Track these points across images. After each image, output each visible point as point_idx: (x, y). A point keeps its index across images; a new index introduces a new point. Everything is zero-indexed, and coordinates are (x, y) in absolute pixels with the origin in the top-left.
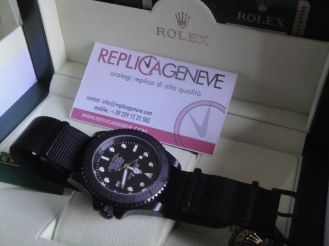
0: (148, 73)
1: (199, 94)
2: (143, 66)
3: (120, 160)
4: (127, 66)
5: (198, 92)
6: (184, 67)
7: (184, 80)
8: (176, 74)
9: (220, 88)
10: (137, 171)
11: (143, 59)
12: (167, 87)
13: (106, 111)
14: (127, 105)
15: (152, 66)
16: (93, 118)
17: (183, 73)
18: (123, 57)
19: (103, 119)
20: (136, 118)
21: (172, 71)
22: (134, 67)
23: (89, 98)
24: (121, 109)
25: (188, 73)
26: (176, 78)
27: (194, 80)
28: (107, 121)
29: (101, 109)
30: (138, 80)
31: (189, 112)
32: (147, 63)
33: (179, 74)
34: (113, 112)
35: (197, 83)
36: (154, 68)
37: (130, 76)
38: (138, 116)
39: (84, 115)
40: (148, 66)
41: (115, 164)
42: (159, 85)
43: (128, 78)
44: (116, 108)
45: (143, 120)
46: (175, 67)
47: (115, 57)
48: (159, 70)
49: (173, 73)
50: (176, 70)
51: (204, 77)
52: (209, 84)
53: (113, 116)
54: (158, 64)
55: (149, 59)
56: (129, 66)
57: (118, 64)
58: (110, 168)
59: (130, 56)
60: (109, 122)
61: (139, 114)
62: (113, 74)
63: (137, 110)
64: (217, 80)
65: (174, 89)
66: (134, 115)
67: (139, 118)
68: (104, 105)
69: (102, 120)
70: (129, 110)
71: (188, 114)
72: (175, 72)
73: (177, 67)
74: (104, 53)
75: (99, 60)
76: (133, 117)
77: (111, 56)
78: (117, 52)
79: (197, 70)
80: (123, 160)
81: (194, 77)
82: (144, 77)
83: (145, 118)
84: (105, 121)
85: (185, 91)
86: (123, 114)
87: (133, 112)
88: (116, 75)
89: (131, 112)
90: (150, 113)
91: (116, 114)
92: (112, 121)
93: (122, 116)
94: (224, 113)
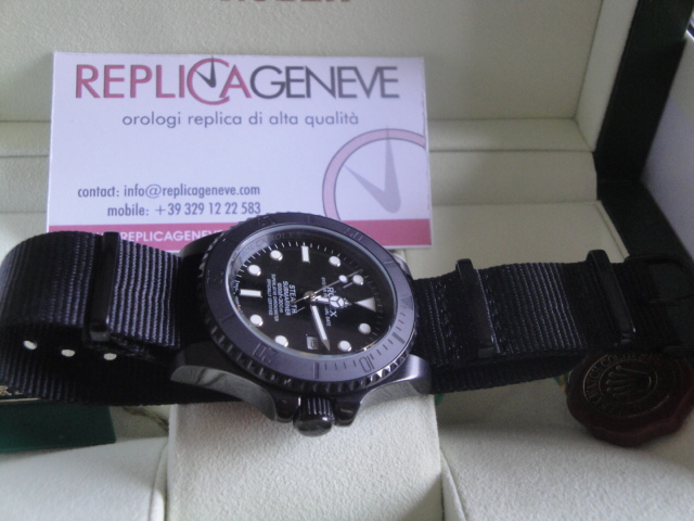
0: (217, 98)
1: (354, 119)
2: (199, 85)
3: (286, 290)
4: (159, 94)
5: (350, 115)
6: (300, 68)
7: (309, 95)
8: (285, 86)
9: (396, 96)
10: (338, 302)
11: (194, 69)
12: (274, 121)
13: (141, 211)
14: (190, 184)
15: (221, 81)
17: (301, 81)
18: (141, 74)
19: (140, 235)
20: (223, 209)
22: (176, 91)
23: (84, 193)
24: (179, 197)
25: (312, 79)
26: (289, 95)
27: (332, 92)
28: (154, 236)
29: (127, 211)
30: (198, 120)
31: (346, 164)
32: (208, 76)
33: (293, 85)
34: (160, 210)
35: (341, 95)
36: (228, 85)
37: (177, 115)
38: (228, 205)
40: (212, 82)
41: (281, 301)
42: (253, 120)
43: (172, 122)
44: (167, 199)
45: (243, 210)
47: (121, 80)
48: (242, 85)
49: (278, 88)
51: (353, 81)
52: (368, 92)
53: (166, 219)
54: (235, 72)
55: (209, 65)
56: (165, 91)
57: (133, 94)
58: (274, 312)
59: (159, 68)
60: (158, 236)
61: (230, 198)
62: (129, 121)
63: (220, 191)
64: (383, 81)
65: (293, 120)
66: (218, 204)
67: (232, 209)
68: (132, 201)
69: (138, 237)
70: (202, 196)
71: (343, 168)
73: (283, 70)
74: (87, 74)
75: (79, 94)
76: (215, 209)
77: (107, 80)
78: (122, 67)
79: (332, 69)
80: (293, 287)
81: (329, 86)
82: (210, 111)
83: (246, 205)
84: (148, 237)
85: (320, 120)
86: (189, 209)
87: (214, 199)
88: (138, 120)
89: (207, 200)
90: (256, 190)
91: (170, 214)
92: (165, 233)
93: (186, 214)
94: (424, 147)
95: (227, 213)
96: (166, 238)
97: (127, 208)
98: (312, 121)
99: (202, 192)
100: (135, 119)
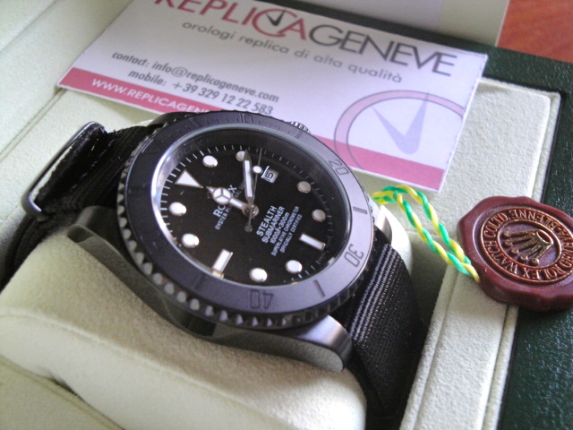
0: (274, 33)
1: (397, 79)
2: (263, 22)
4: (225, 17)
5: (394, 75)
6: (362, 35)
7: (361, 52)
8: (341, 41)
9: (448, 75)
11: (264, 12)
12: (318, 59)
14: (215, 76)
15: (284, 24)
16: (121, 90)
17: (359, 42)
18: (217, 4)
19: (147, 96)
20: (236, 102)
21: (331, 37)
22: (241, 21)
23: (117, 56)
24: (200, 82)
25: (369, 44)
26: (342, 47)
27: (385, 57)
29: (147, 77)
30: (248, 41)
31: (374, 106)
32: (275, 19)
33: (349, 43)
34: (177, 86)
35: (393, 60)
36: (290, 28)
37: (232, 33)
38: (243, 100)
39: (97, 83)
40: (276, 23)
42: (299, 54)
43: (225, 36)
44: (184, 81)
45: (255, 108)
46: (340, 31)
47: (199, 3)
48: (302, 31)
50: (342, 36)
51: (409, 54)
52: (420, 65)
53: (178, 93)
54: (300, 22)
55: (278, 13)
56: (231, 17)
57: (203, 13)
59: (235, 4)
60: (163, 102)
61: (246, 96)
62: (188, 26)
63: (240, 89)
64: (439, 62)
65: (337, 64)
66: (233, 97)
67: (244, 104)
68: (154, 73)
69: (144, 97)
70: (221, 87)
71: (370, 109)
72: (339, 40)
73: (345, 32)
75: (157, 2)
77: (189, 0)
79: (392, 43)
82: (264, 38)
83: (260, 107)
84: (154, 99)
85: (363, 70)
86: (204, 93)
87: (231, 92)
88: (196, 28)
89: (223, 92)
90: (275, 98)
91: (184, 90)
92: (171, 101)
93: (199, 94)
94: (462, 116)
95: (238, 105)
96: (170, 105)
97: (148, 75)
98: (354, 69)
99: (222, 85)
100: (195, 26)
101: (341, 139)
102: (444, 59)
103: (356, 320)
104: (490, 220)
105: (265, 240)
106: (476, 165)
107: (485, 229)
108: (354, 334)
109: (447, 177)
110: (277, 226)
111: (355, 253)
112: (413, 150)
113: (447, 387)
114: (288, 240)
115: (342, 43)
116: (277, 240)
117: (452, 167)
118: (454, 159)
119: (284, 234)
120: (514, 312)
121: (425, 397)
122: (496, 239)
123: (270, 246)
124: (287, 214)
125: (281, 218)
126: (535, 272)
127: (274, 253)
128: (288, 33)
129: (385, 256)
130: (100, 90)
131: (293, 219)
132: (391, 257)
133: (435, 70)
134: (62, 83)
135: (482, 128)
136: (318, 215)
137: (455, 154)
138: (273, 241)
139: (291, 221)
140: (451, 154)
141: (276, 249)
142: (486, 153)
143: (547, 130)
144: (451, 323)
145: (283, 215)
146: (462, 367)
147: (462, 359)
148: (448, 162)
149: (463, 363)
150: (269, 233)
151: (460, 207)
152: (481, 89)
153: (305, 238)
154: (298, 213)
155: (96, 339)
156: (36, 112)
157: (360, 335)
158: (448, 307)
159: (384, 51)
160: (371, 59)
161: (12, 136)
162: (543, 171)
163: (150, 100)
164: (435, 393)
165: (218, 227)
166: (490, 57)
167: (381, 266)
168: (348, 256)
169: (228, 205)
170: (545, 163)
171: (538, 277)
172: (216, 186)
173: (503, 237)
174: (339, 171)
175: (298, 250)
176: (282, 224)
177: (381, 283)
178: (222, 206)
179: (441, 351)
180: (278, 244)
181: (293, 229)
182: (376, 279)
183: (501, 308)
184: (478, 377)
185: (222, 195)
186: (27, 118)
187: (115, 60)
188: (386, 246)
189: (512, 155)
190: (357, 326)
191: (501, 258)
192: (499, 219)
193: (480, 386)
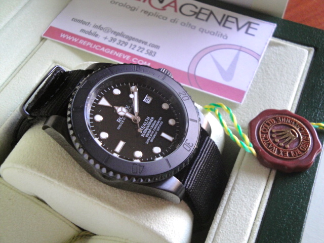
0: (160, 8)
1: (225, 37)
5: (224, 35)
6: (208, 10)
7: (207, 21)
9: (253, 35)
12: (183, 24)
14: (127, 33)
15: (166, 2)
16: (75, 40)
17: (206, 14)
19: (89, 44)
20: (137, 48)
21: (191, 11)
23: (75, 20)
24: (118, 36)
25: (212, 15)
26: (197, 17)
27: (220, 23)
28: (96, 47)
29: (90, 33)
30: (146, 12)
31: (211, 53)
33: (201, 15)
34: (106, 38)
35: (224, 26)
36: (169, 5)
37: (137, 7)
38: (140, 48)
39: (63, 36)
40: (161, 1)
42: (173, 21)
43: (133, 9)
44: (110, 35)
45: (146, 52)
46: (196, 8)
48: (175, 7)
49: (192, 13)
50: (197, 11)
51: (233, 22)
52: (238, 29)
53: (106, 42)
54: (175, 1)
60: (98, 48)
61: (142, 45)
62: (113, 2)
63: (139, 41)
65: (193, 27)
66: (135, 46)
67: (141, 50)
68: (94, 30)
69: (87, 44)
70: (129, 40)
71: (209, 55)
72: (195, 13)
73: (199, 8)
76: (132, 47)
79: (224, 15)
82: (154, 11)
84: (93, 46)
85: (207, 31)
86: (120, 43)
87: (134, 43)
88: (118, 4)
89: (130, 42)
90: (157, 47)
91: (109, 41)
92: (102, 47)
93: (117, 44)
94: (258, 60)
95: (138, 50)
96: (101, 49)
98: (202, 30)
99: (130, 38)
100: (117, 3)
101: (191, 72)
102: (252, 25)
103: (188, 177)
104: (265, 122)
105: (143, 135)
106: (263, 89)
107: (262, 128)
108: (186, 185)
109: (247, 95)
110: (150, 128)
111: (189, 144)
112: (229, 79)
113: (235, 212)
114: (155, 136)
115: (196, 15)
116: (149, 136)
117: (250, 90)
118: (252, 85)
119: (153, 132)
120: (274, 173)
121: (223, 216)
122: (267, 133)
123: (146, 139)
124: (155, 121)
125: (152, 124)
126: (286, 153)
127: (147, 143)
128: (168, 8)
129: (206, 143)
130: (64, 40)
131: (158, 124)
132: (209, 143)
133: (247, 32)
134: (45, 35)
135: (269, 67)
136: (172, 122)
137: (253, 82)
138: (147, 136)
139: (157, 125)
140: (250, 82)
141: (148, 140)
142: (269, 82)
143: (304, 69)
144: (240, 178)
145: (153, 122)
146: (243, 201)
147: (243, 197)
148: (248, 87)
149: (244, 199)
150: (145, 131)
151: (252, 113)
152: (271, 44)
153: (164, 135)
154: (161, 121)
155: (56, 182)
156: (30, 51)
157: (189, 185)
158: (239, 168)
159: (219, 20)
160: (212, 24)
161: (18, 65)
162: (299, 94)
163: (91, 46)
164: (228, 214)
165: (118, 128)
166: (278, 25)
167: (204, 148)
168: (185, 146)
169: (125, 116)
170: (301, 89)
171: (288, 155)
172: (119, 106)
173: (271, 132)
174: (184, 98)
175: (159, 141)
176: (152, 127)
177: (203, 157)
178: (121, 117)
179: (233, 192)
180: (150, 138)
181: (158, 130)
182: (201, 156)
183: (267, 170)
184: (251, 206)
185: (122, 111)
186: (25, 55)
187: (73, 22)
188: (207, 137)
189: (283, 84)
190: (188, 181)
191: (269, 144)
192: (270, 122)
193: (251, 212)
